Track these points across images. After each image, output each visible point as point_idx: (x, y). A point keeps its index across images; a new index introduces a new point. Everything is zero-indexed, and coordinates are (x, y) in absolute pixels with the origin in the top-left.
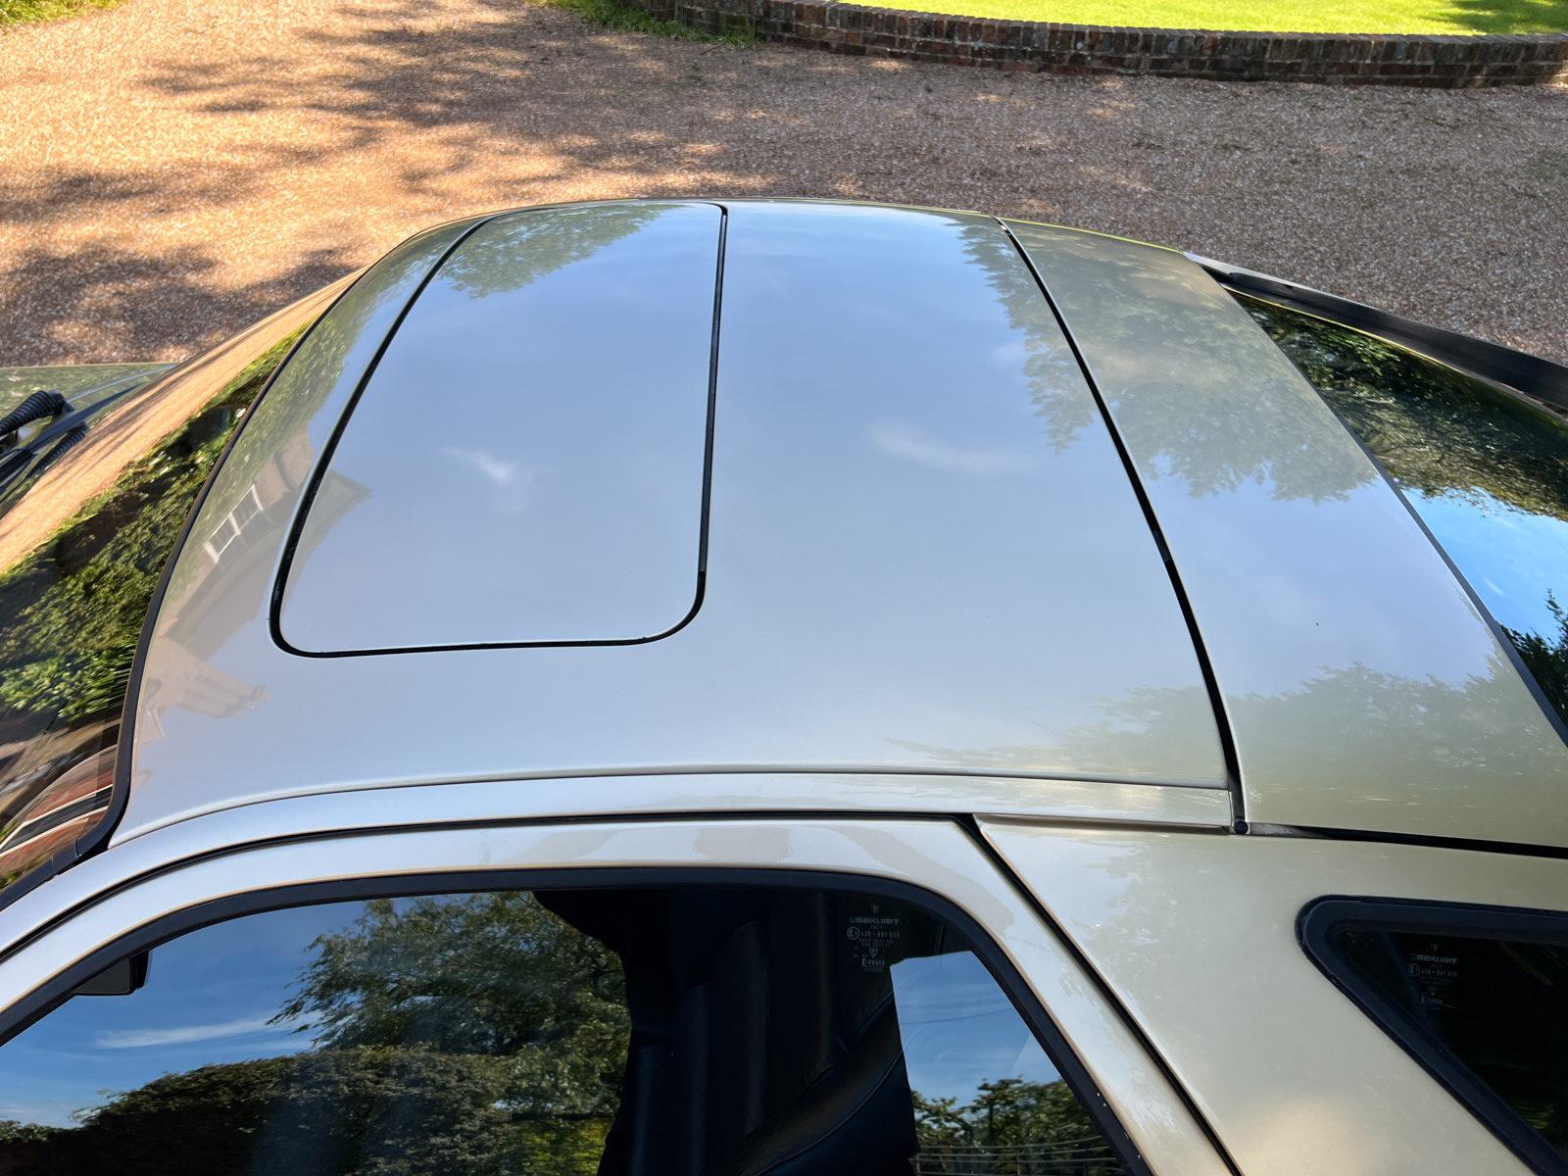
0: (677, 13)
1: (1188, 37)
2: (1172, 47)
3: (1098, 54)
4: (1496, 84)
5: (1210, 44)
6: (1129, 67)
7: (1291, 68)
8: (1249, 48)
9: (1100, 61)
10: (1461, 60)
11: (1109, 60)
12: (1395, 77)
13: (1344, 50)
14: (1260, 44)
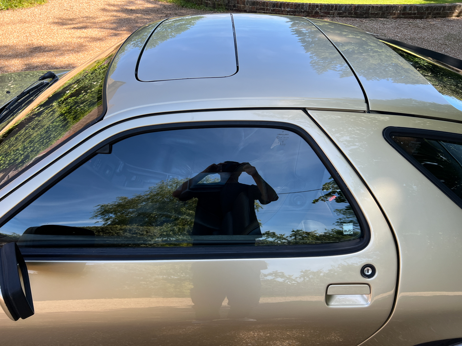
0: (203, 3)
1: (348, 6)
2: (343, 9)
3: (322, 11)
4: (435, 17)
5: (354, 8)
6: (331, 15)
7: (377, 14)
8: (365, 9)
9: (323, 13)
10: (425, 11)
11: (325, 13)
12: (406, 16)
13: (392, 9)
14: (368, 8)
